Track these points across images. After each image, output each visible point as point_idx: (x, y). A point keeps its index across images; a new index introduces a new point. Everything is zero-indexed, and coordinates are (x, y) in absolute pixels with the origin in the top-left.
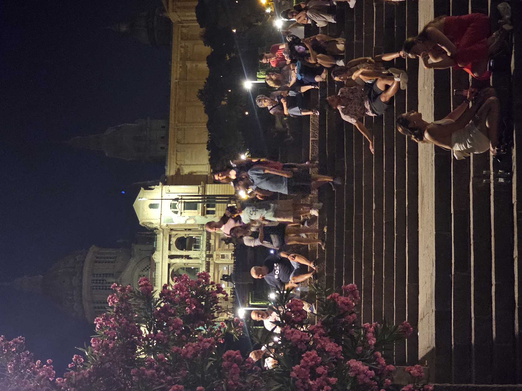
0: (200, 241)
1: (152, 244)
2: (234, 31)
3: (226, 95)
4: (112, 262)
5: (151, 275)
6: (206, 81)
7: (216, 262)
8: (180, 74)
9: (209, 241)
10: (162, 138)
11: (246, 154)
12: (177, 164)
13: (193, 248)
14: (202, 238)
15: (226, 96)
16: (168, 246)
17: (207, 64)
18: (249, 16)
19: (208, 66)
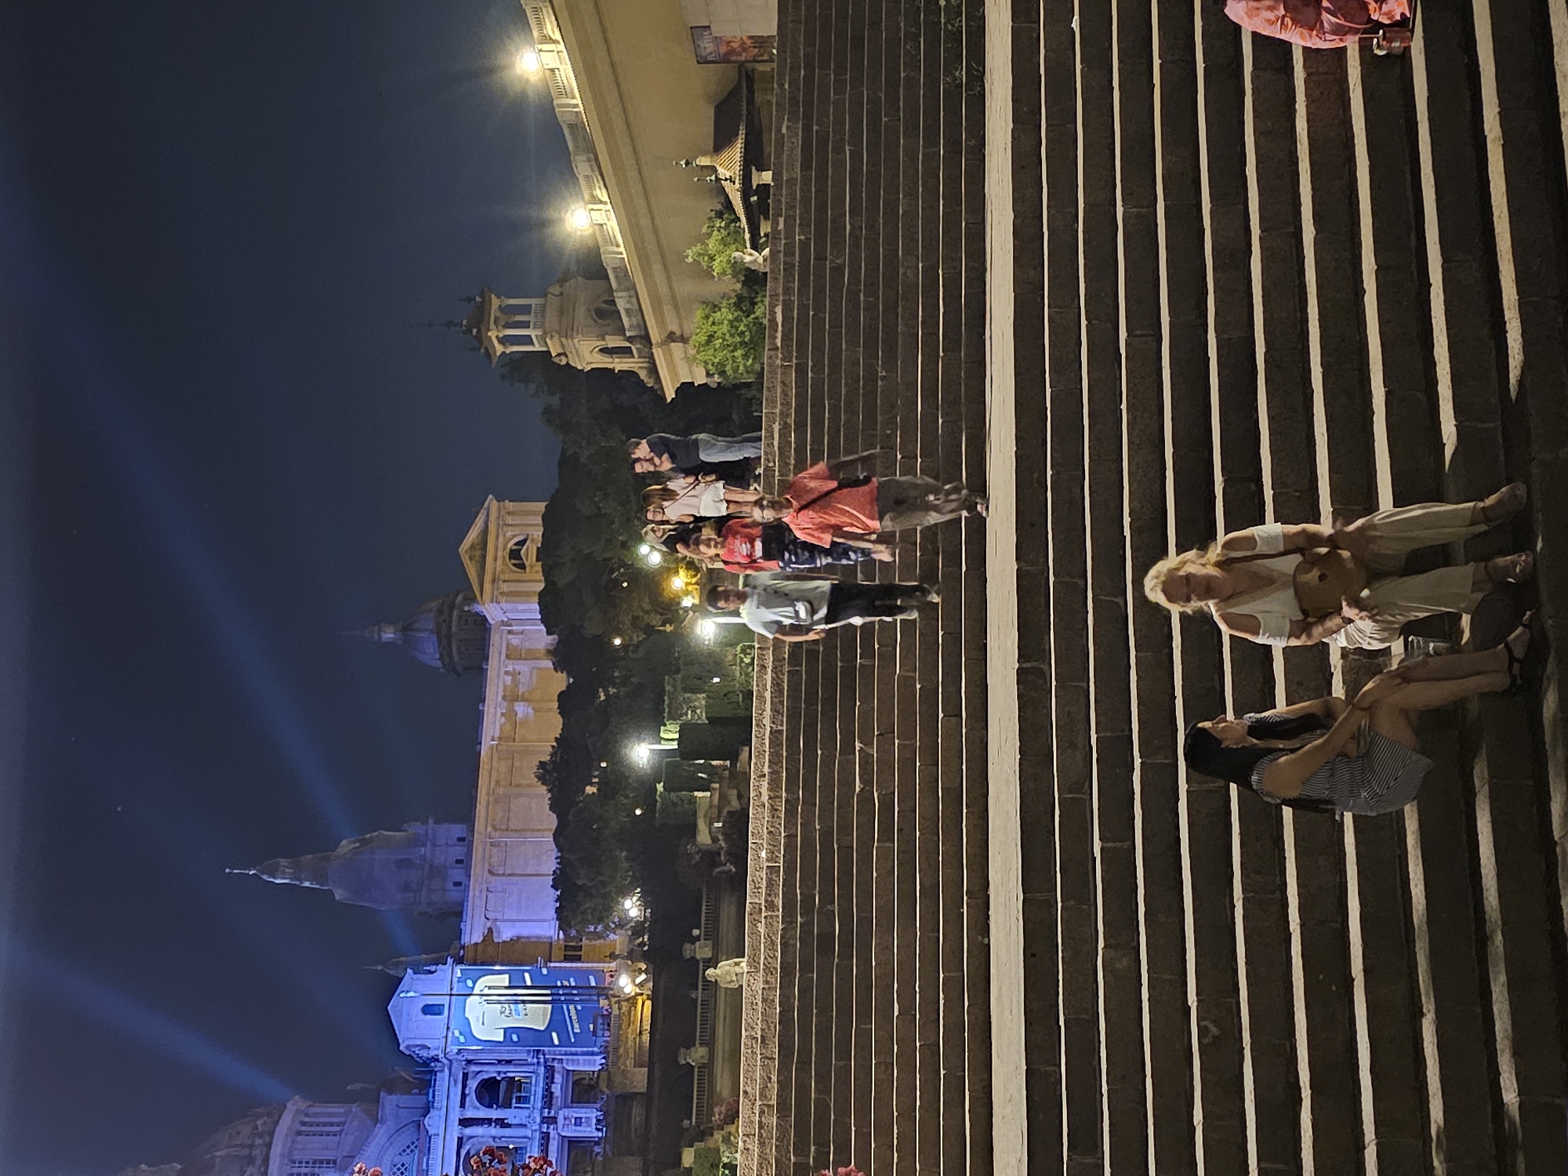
0: (530, 1088)
1: (423, 1094)
2: (617, 642)
3: (596, 773)
4: (336, 1135)
5: (420, 1163)
6: (555, 744)
7: (563, 1134)
8: (501, 729)
9: (550, 1087)
10: (458, 862)
11: (635, 899)
12: (488, 919)
13: (514, 1101)
14: (534, 1080)
15: (595, 777)
16: (459, 1099)
17: (558, 708)
18: (648, 612)
19: (559, 713)
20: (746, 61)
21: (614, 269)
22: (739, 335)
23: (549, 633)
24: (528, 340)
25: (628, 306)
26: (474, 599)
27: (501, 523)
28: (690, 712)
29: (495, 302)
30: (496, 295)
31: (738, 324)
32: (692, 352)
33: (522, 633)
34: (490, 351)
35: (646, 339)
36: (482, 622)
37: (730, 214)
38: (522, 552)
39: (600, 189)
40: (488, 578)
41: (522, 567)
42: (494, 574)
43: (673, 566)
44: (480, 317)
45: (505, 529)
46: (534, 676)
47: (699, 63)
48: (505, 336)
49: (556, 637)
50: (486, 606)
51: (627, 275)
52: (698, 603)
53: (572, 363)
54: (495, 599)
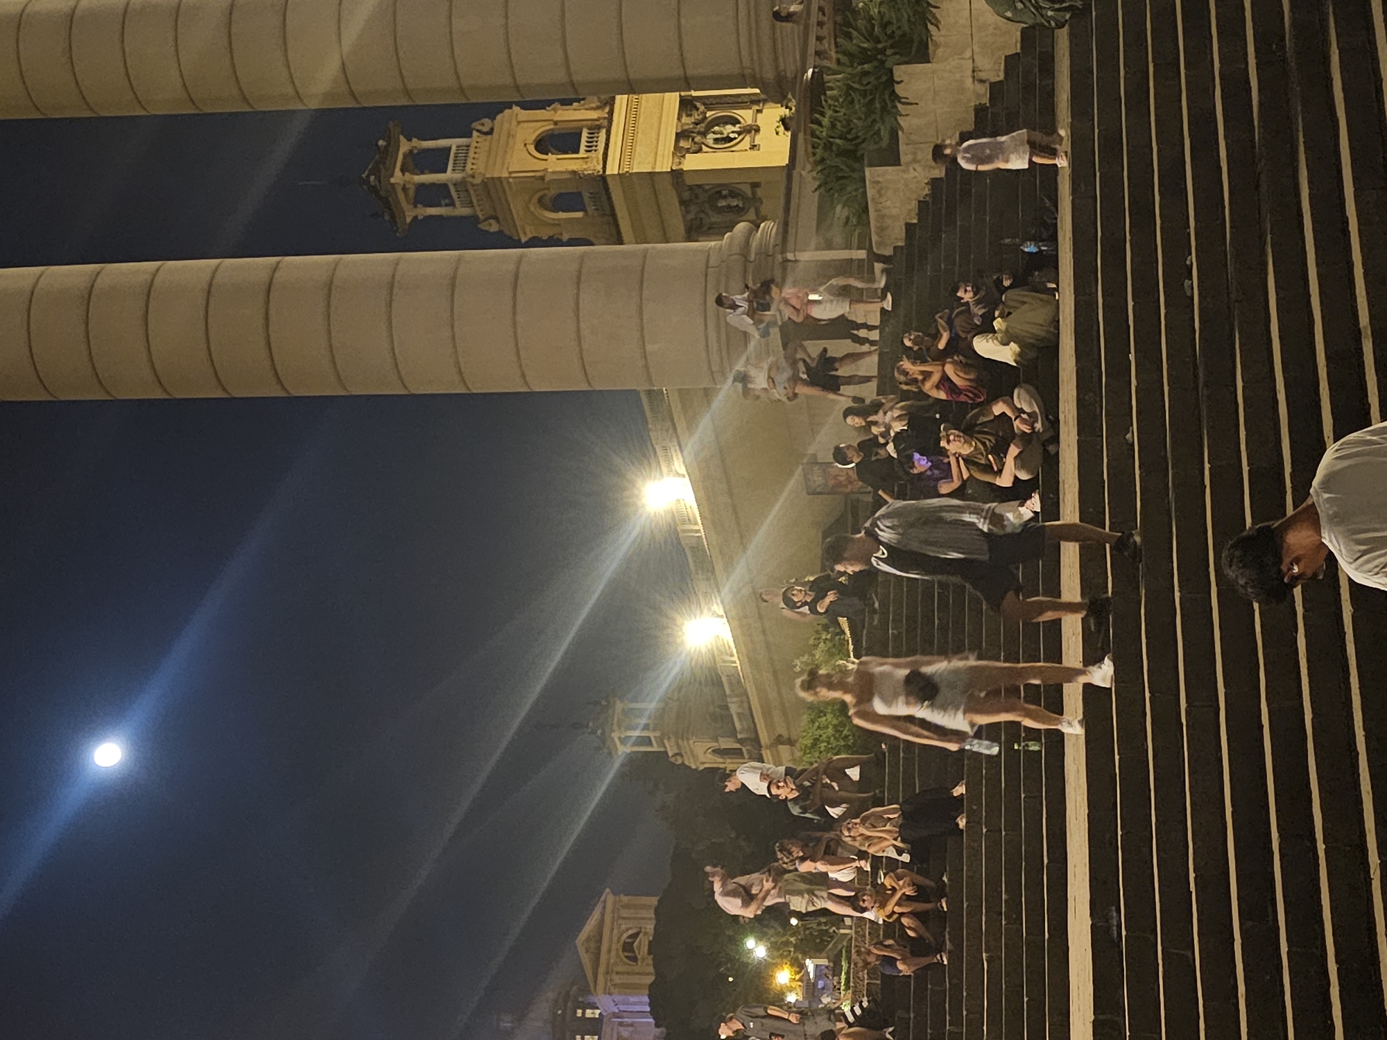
20: (854, 493)
21: (729, 677)
22: (843, 739)
23: (657, 1026)
24: (648, 741)
25: (740, 711)
26: (589, 992)
27: (616, 915)
29: (619, 706)
30: (620, 701)
31: (842, 729)
32: (798, 754)
33: (632, 1025)
34: (613, 750)
35: (756, 741)
37: (835, 628)
38: (636, 944)
39: (717, 604)
40: (602, 970)
41: (635, 959)
42: (608, 964)
43: (779, 961)
44: (604, 719)
45: (620, 922)
47: (809, 494)
48: (626, 737)
49: (663, 1029)
50: (599, 997)
51: (739, 682)
52: (801, 999)
53: (687, 763)
54: (607, 991)
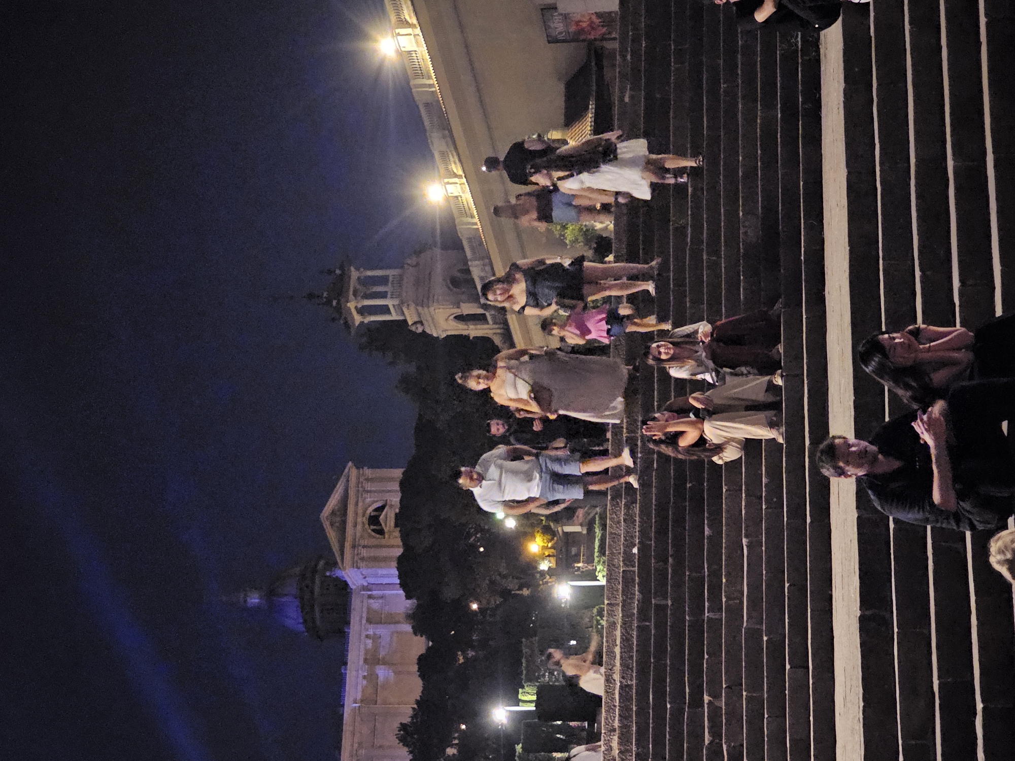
2: (475, 606)
3: (456, 735)
6: (415, 706)
8: (363, 691)
15: (455, 738)
17: (418, 671)
18: (504, 577)
19: (419, 676)
20: (595, 39)
21: (470, 240)
23: (408, 597)
24: (385, 310)
25: (482, 274)
27: (360, 489)
28: (547, 674)
29: (354, 274)
30: (355, 268)
33: (382, 597)
34: (350, 322)
36: (343, 587)
38: (381, 517)
39: (455, 163)
40: (348, 545)
41: (381, 532)
42: (355, 539)
43: (530, 530)
44: (339, 289)
45: (365, 494)
46: (395, 638)
47: (549, 42)
48: (363, 307)
49: (414, 601)
50: (347, 571)
51: (481, 244)
52: (554, 567)
53: (428, 331)
54: (355, 565)
